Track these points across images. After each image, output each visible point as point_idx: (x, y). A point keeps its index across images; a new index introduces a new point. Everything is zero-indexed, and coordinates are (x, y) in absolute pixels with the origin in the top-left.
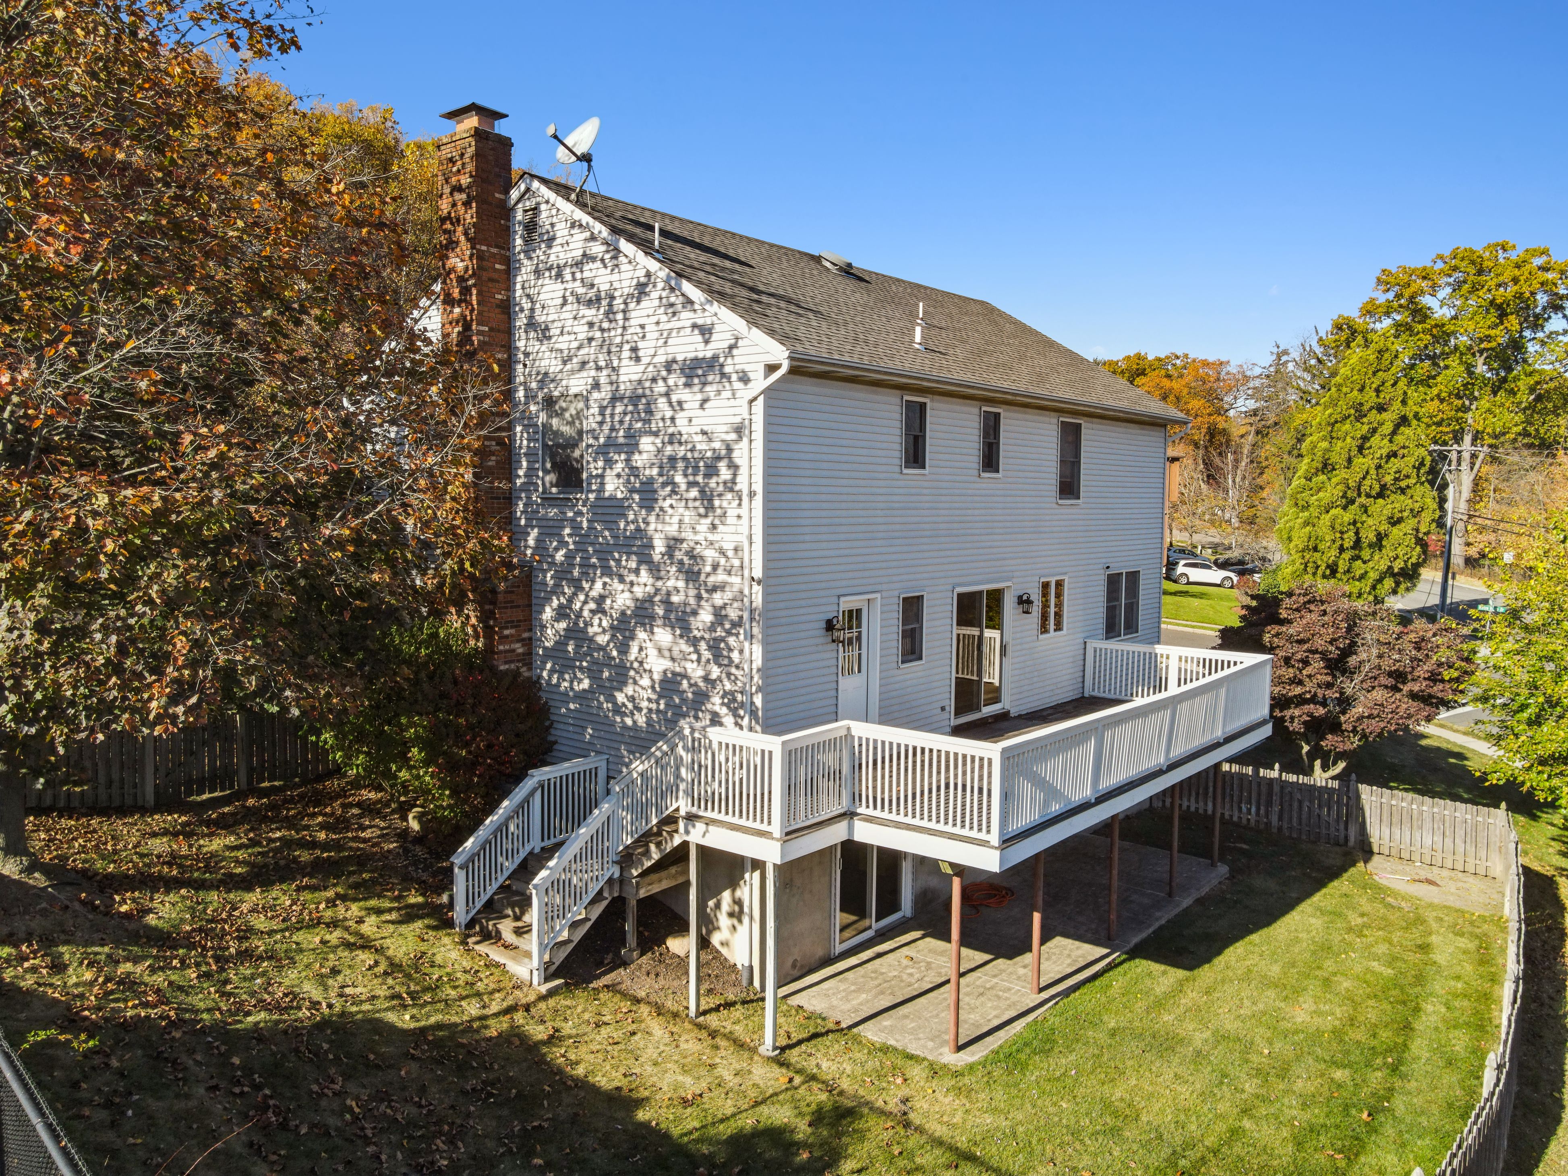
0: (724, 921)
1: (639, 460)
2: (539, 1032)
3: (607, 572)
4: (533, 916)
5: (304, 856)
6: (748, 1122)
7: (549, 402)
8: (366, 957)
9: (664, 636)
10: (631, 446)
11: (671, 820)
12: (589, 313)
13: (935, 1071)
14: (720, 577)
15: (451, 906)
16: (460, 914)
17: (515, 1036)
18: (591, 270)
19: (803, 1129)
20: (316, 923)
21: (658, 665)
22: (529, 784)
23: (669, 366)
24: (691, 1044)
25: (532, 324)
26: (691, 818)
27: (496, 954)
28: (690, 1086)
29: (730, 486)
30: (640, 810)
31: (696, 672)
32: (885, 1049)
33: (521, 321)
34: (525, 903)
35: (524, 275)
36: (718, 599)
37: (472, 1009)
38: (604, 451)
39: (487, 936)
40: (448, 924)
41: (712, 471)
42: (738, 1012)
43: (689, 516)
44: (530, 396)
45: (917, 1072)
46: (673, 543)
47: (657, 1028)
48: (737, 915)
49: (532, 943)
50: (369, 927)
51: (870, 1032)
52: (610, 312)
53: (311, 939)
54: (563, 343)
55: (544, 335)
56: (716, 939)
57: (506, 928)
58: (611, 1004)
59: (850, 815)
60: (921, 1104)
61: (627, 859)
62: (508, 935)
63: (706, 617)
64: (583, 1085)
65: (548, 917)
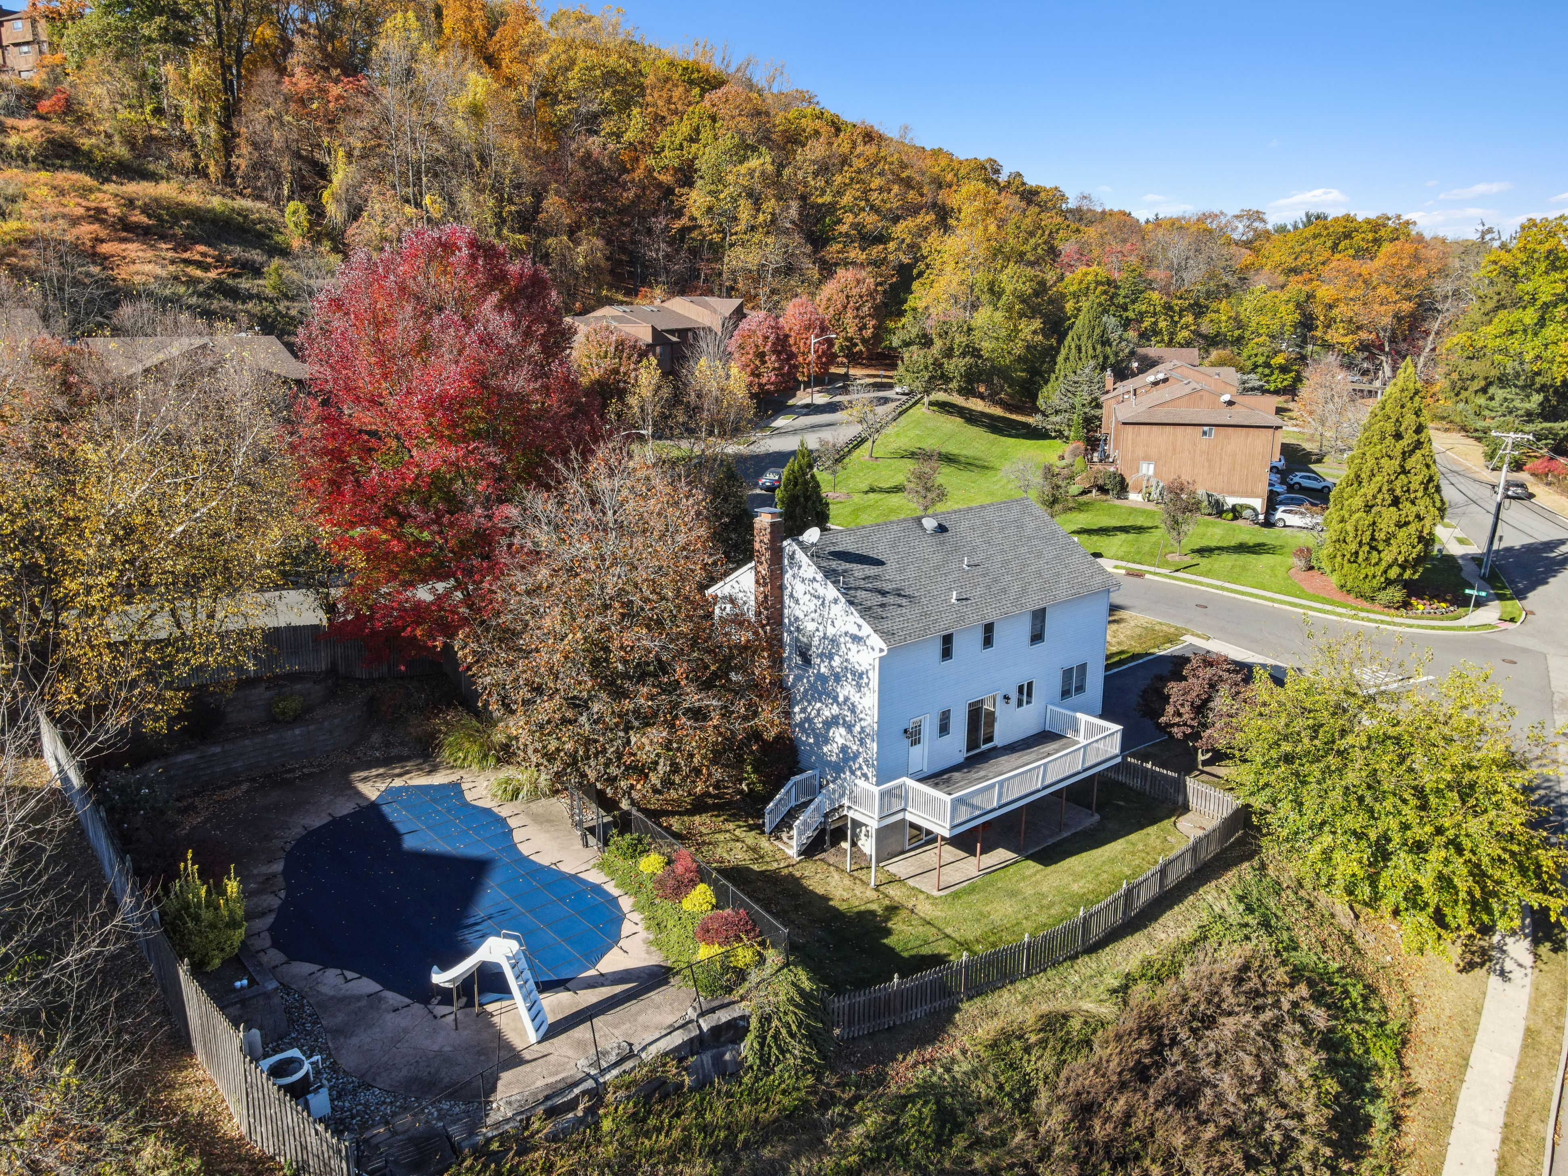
0: (862, 836)
1: (834, 664)
2: (798, 874)
3: (820, 701)
4: (794, 832)
5: (710, 801)
6: (863, 908)
7: (798, 629)
8: (739, 845)
9: (842, 731)
10: (830, 657)
11: (841, 806)
12: (815, 601)
13: (928, 897)
14: (862, 716)
15: (764, 824)
16: (767, 829)
17: (791, 875)
18: (816, 585)
19: (880, 912)
20: (720, 831)
21: (840, 741)
22: (790, 783)
23: (846, 634)
24: (847, 882)
25: (791, 596)
26: (849, 808)
27: (781, 846)
28: (846, 895)
29: (867, 684)
30: (832, 801)
31: (855, 748)
32: (913, 888)
33: (787, 592)
34: (791, 828)
35: (788, 576)
36: (863, 723)
37: (775, 865)
38: (821, 656)
39: (778, 838)
40: (763, 832)
41: (861, 676)
42: (865, 871)
43: (852, 691)
44: (791, 624)
45: (922, 897)
46: (847, 699)
47: (836, 876)
48: (867, 836)
49: (794, 843)
50: (737, 832)
51: (910, 882)
52: (823, 604)
53: (721, 837)
54: (805, 608)
55: (797, 602)
56: (859, 843)
57: (784, 836)
58: (821, 866)
59: (904, 810)
60: (919, 907)
61: (826, 816)
62: (785, 839)
63: (857, 728)
64: (812, 892)
65: (800, 834)
